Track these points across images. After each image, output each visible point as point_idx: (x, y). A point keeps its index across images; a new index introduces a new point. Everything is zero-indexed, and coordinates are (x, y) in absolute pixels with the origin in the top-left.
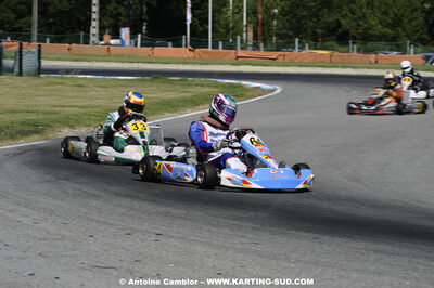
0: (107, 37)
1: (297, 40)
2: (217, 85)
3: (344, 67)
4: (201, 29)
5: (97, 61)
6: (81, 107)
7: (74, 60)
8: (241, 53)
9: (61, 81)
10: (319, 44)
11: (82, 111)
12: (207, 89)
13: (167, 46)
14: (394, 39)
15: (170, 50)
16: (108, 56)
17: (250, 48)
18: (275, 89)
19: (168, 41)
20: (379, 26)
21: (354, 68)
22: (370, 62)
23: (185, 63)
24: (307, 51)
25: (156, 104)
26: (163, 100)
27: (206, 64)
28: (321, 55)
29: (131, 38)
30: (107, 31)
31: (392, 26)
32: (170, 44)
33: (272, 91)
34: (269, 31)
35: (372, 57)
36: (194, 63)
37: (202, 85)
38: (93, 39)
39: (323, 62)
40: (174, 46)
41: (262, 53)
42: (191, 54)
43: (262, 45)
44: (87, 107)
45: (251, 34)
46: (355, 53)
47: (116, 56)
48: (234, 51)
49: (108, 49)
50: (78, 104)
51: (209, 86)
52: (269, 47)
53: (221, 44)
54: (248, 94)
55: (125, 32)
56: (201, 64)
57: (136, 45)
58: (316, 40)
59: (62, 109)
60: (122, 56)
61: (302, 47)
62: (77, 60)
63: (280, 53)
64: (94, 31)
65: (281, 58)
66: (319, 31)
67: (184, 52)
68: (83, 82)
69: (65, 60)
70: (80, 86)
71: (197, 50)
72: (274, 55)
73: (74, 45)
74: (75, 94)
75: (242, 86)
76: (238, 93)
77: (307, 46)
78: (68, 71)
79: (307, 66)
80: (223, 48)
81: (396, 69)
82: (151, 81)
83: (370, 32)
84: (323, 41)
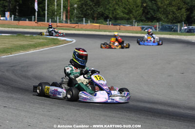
1: (84, 19)
2: (46, 39)
3: (105, 31)
4: (43, 13)
8: (59, 24)
10: (95, 21)
12: (42, 40)
13: (26, 20)
14: (128, 19)
15: (27, 23)
17: (64, 22)
18: (73, 41)
19: (26, 18)
20: (122, 14)
21: (109, 32)
22: (117, 29)
23: (33, 28)
24: (89, 24)
25: (17, 47)
26: (20, 45)
27: (43, 29)
28: (95, 26)
31: (128, 14)
32: (27, 20)
33: (71, 41)
34: (72, 14)
35: (118, 27)
36: (37, 29)
37: (40, 39)
39: (96, 29)
41: (69, 24)
42: (36, 24)
43: (69, 21)
45: (64, 16)
48: (55, 24)
51: (43, 39)
52: (73, 22)
53: (50, 20)
54: (61, 43)
56: (40, 29)
58: (94, 19)
60: (4, 25)
61: (86, 22)
63: (76, 25)
65: (77, 27)
66: (95, 15)
67: (33, 23)
71: (39, 23)
72: (74, 25)
75: (58, 39)
76: (56, 42)
77: (89, 22)
79: (88, 31)
80: (51, 22)
81: (128, 33)
82: (17, 36)
83: (118, 16)
84: (97, 20)
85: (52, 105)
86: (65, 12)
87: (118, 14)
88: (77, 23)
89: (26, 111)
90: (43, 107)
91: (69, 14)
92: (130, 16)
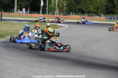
0: (19, 11)
1: (71, 13)
4: (44, 9)
5: (17, 17)
6: (14, 30)
7: (10, 17)
9: (8, 23)
10: (77, 14)
11: (14, 31)
14: (97, 13)
15: (36, 15)
16: (20, 16)
17: (58, 14)
18: (66, 26)
19: (36, 12)
20: (93, 10)
22: (91, 19)
24: (74, 15)
28: (78, 17)
29: (26, 11)
30: (19, 9)
31: (96, 9)
32: (36, 13)
34: (63, 10)
35: (92, 18)
38: (15, 11)
39: (78, 19)
40: (37, 13)
41: (61, 16)
44: (16, 30)
45: (58, 11)
46: (87, 17)
47: (22, 16)
48: (54, 15)
49: (20, 14)
50: (13, 29)
53: (50, 13)
54: (59, 27)
55: (24, 10)
57: (27, 13)
58: (76, 13)
59: (8, 31)
60: (23, 16)
62: (11, 17)
63: (66, 16)
64: (15, 9)
65: (67, 18)
66: (77, 10)
68: (13, 23)
69: (8, 17)
70: (13, 24)
71: (44, 15)
72: (65, 16)
73: (10, 13)
74: (12, 27)
75: (57, 25)
76: (56, 27)
77: (74, 14)
78: (9, 20)
79: (74, 20)
80: (51, 14)
81: (99, 21)
82: (32, 23)
83: (91, 11)
84: (78, 13)
85: (68, 66)
86: (58, 8)
87: (91, 10)
88: (66, 15)
89: (53, 70)
90: (63, 67)
91: (61, 9)
92: (98, 11)
